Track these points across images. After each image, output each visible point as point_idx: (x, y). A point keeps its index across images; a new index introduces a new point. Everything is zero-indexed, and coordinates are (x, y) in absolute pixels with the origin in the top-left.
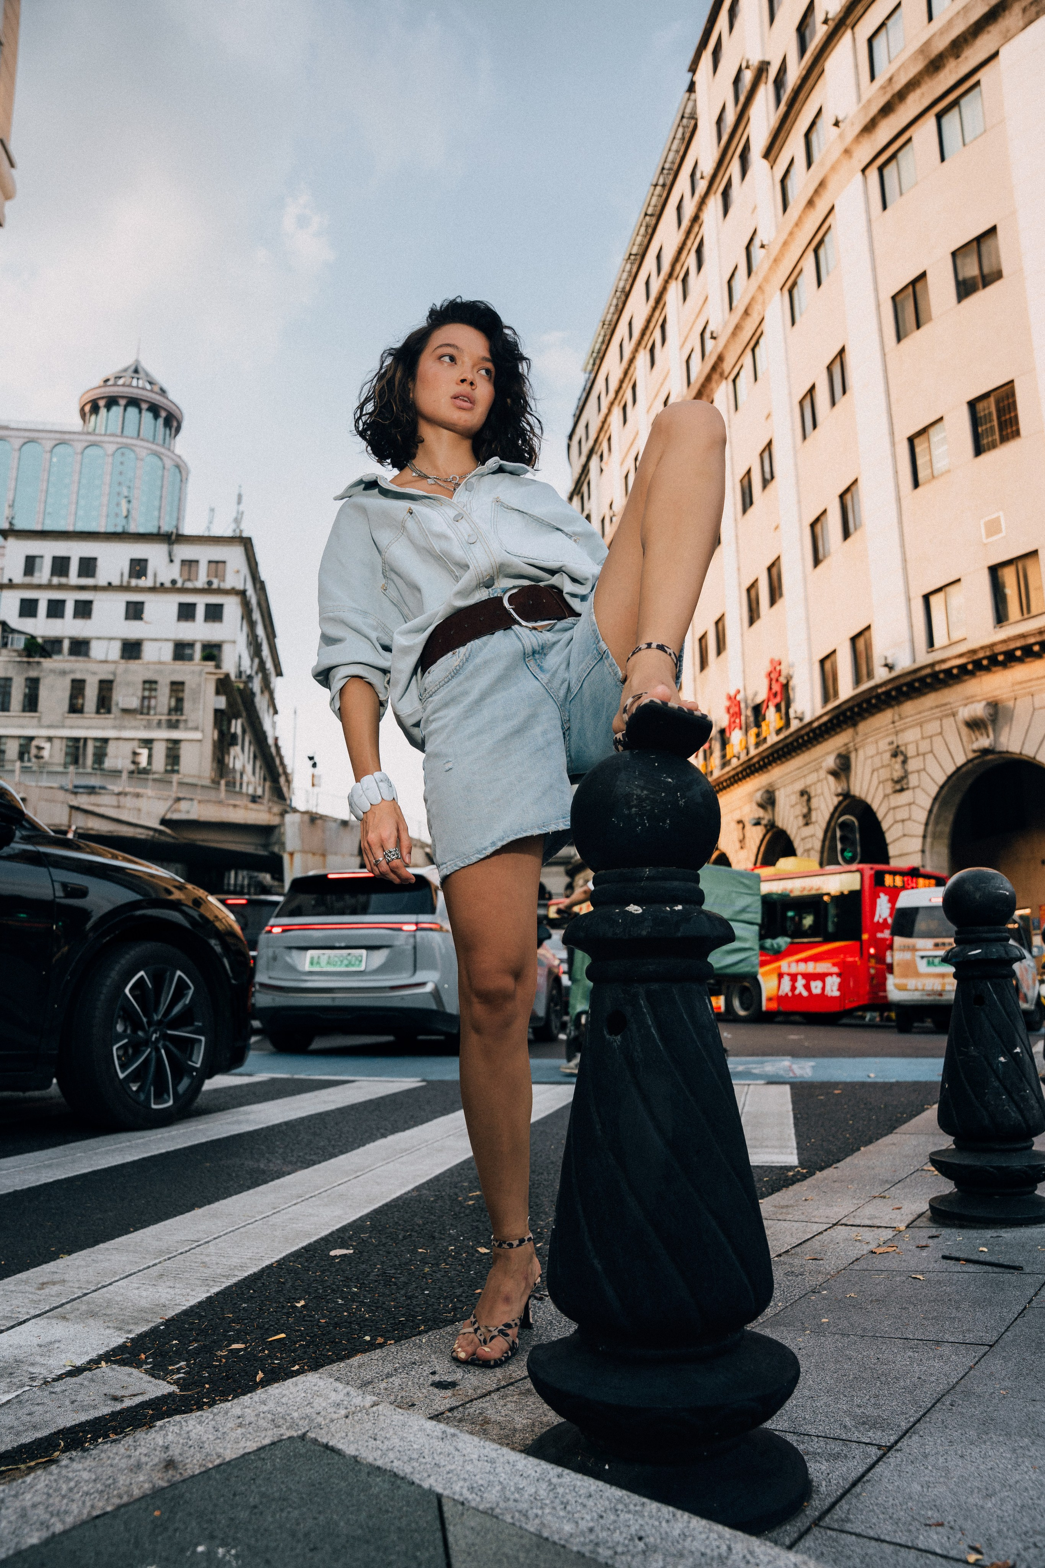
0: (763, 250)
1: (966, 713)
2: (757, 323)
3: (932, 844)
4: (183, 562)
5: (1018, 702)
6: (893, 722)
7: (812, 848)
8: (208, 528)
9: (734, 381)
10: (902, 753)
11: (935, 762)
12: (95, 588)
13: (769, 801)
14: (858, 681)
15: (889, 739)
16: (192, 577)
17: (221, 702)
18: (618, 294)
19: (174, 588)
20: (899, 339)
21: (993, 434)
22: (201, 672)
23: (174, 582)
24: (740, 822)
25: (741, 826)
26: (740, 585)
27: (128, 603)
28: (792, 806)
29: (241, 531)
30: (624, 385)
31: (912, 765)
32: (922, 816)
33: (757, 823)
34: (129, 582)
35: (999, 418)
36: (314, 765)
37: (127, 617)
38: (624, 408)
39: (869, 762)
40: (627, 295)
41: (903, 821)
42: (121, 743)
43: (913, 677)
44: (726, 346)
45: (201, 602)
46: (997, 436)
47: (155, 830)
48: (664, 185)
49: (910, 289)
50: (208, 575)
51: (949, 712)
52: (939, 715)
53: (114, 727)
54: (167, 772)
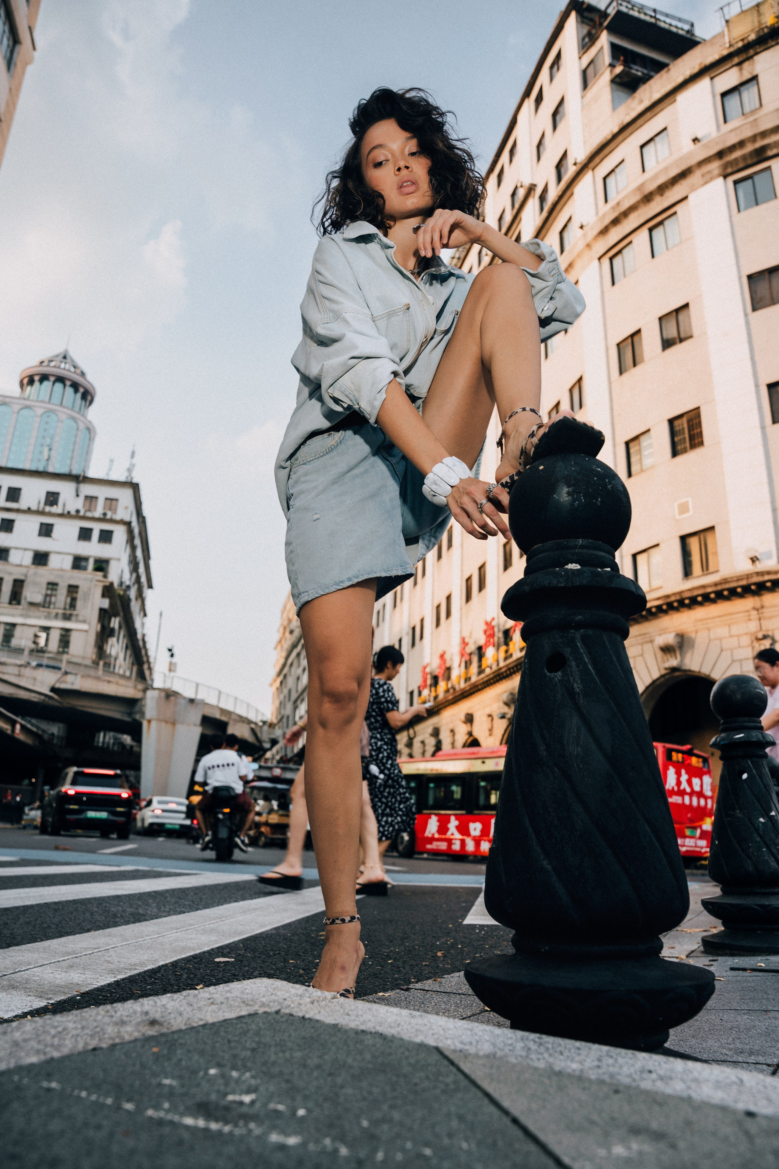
1: (661, 640)
4: (86, 497)
5: (699, 634)
8: (108, 474)
12: (18, 511)
16: (92, 508)
17: (105, 603)
19: (77, 516)
20: (621, 373)
21: (685, 442)
22: (91, 581)
23: (78, 511)
24: (490, 716)
25: (490, 718)
27: (42, 524)
29: (132, 478)
33: (503, 717)
34: (44, 509)
35: (689, 431)
36: (172, 655)
37: (40, 534)
42: (25, 628)
45: (97, 528)
46: (688, 444)
47: (46, 696)
49: (629, 340)
50: (104, 508)
51: (648, 640)
52: (641, 641)
53: (22, 616)
54: (59, 653)
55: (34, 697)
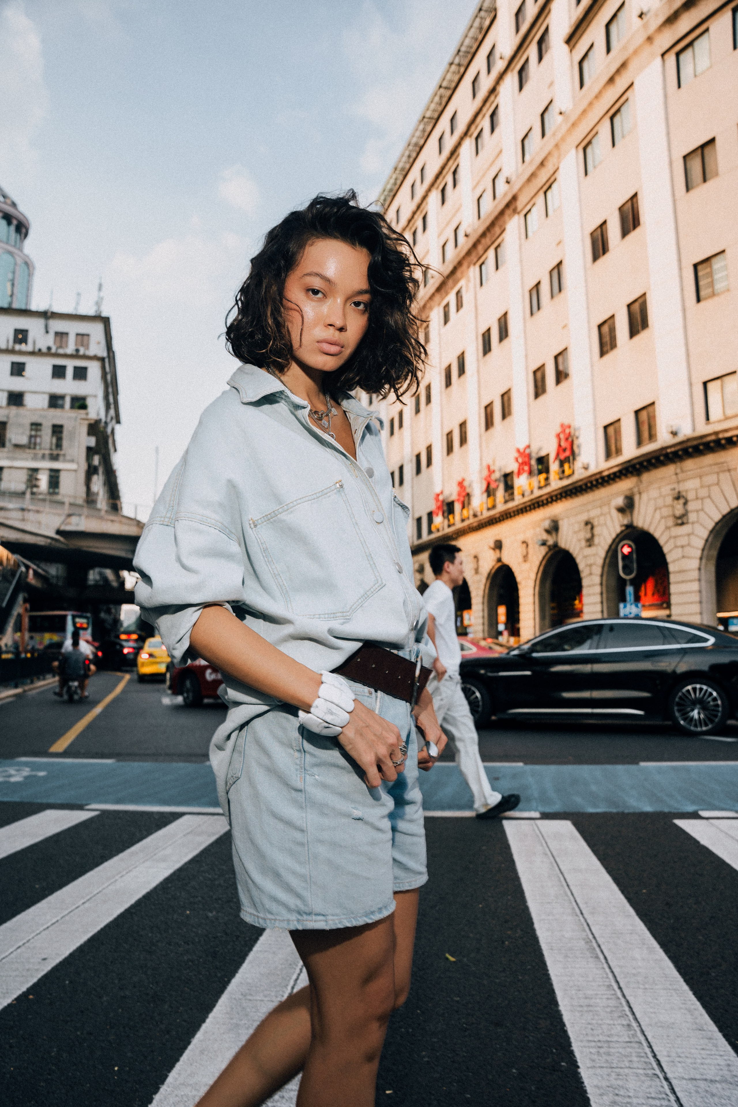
0: (560, 117)
2: (552, 172)
3: (706, 564)
4: (57, 334)
6: (676, 474)
7: (594, 564)
8: (76, 309)
9: (525, 215)
10: (683, 497)
11: (712, 504)
13: (554, 528)
14: (640, 443)
15: (672, 486)
16: (64, 345)
17: (92, 442)
19: (49, 353)
20: (688, 189)
22: (76, 419)
23: (49, 348)
24: (524, 542)
25: (525, 545)
26: (527, 368)
27: (13, 363)
28: (575, 532)
29: (101, 312)
31: (691, 506)
32: (701, 544)
33: (541, 544)
34: (13, 347)
37: (12, 374)
38: (415, 233)
39: (652, 502)
40: (421, 148)
41: (682, 547)
42: (13, 471)
44: (520, 189)
45: (70, 365)
47: (52, 539)
49: (699, 151)
50: (76, 345)
51: (726, 468)
52: (716, 470)
53: (8, 458)
54: (50, 494)
55: (41, 541)
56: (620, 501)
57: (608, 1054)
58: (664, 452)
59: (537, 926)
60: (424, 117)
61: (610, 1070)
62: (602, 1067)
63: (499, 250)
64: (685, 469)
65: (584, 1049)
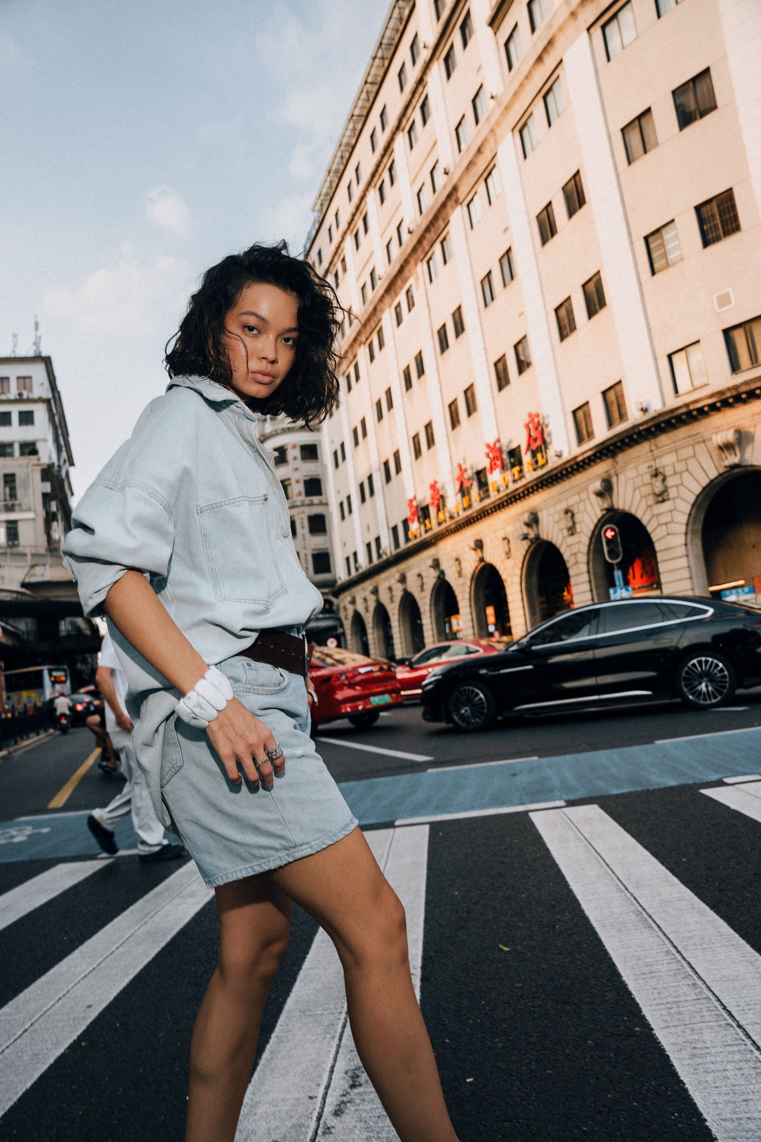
0: (492, 101)
1: (719, 439)
2: (490, 158)
3: (692, 540)
5: (757, 428)
6: (651, 451)
7: (579, 552)
8: (14, 351)
9: (468, 205)
10: (661, 473)
11: (691, 478)
13: (534, 520)
14: (611, 424)
15: (649, 464)
16: (5, 391)
17: (47, 487)
18: (342, 148)
20: (629, 162)
21: (717, 230)
22: (27, 466)
24: (505, 539)
25: (506, 541)
26: (487, 361)
28: (557, 522)
29: (40, 352)
30: (356, 218)
31: (670, 482)
32: (684, 519)
33: (522, 538)
35: (721, 217)
38: (356, 236)
39: (630, 483)
40: (354, 147)
41: (666, 524)
43: (671, 415)
44: (460, 179)
45: (15, 410)
46: (721, 231)
47: (18, 593)
48: (383, 58)
49: (637, 123)
50: (18, 388)
51: (701, 439)
52: (691, 442)
54: (9, 546)
56: (598, 485)
57: (680, 1013)
58: (637, 430)
59: (584, 906)
60: (352, 116)
61: (684, 1027)
62: (676, 1026)
63: (445, 243)
64: (659, 445)
65: (655, 1012)
